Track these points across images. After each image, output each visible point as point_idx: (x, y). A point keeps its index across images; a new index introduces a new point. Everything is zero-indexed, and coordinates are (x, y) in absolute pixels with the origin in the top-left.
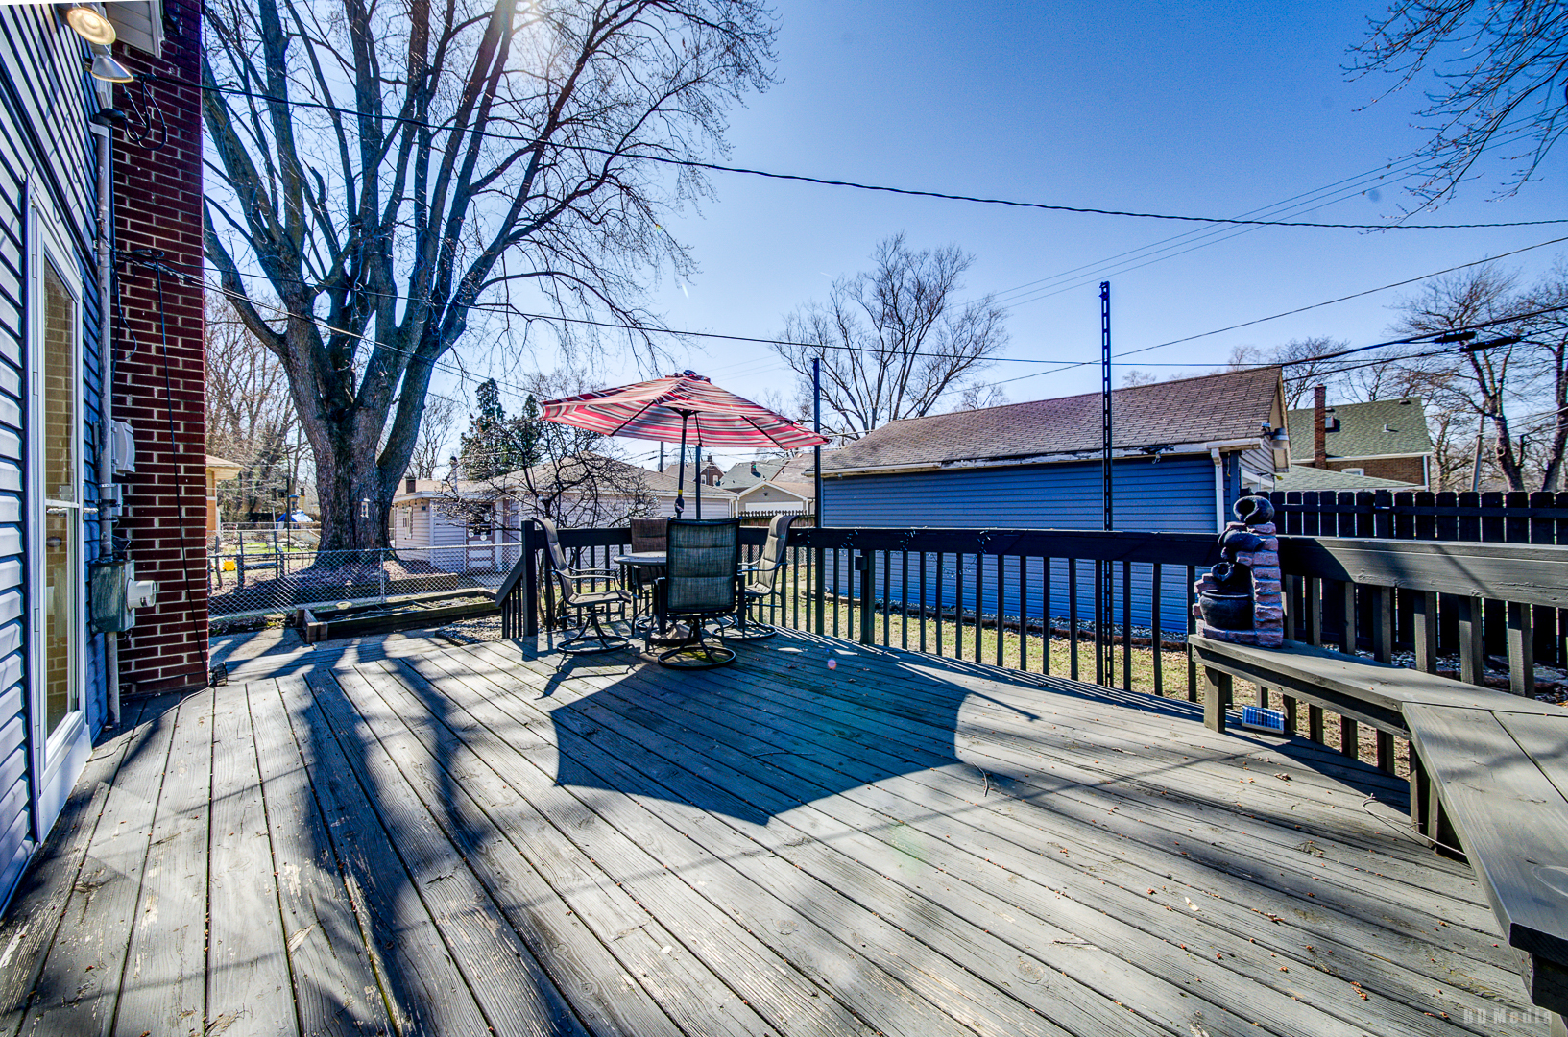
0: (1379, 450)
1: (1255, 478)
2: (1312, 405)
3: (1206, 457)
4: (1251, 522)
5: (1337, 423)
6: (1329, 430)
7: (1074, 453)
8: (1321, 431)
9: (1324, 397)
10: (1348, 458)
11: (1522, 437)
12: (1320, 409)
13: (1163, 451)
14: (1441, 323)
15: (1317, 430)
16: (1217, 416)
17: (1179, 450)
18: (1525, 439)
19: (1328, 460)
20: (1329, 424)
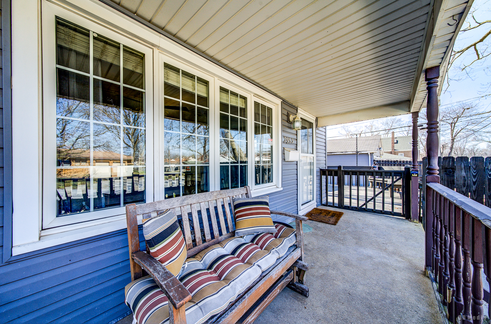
0: (407, 149)
1: (376, 157)
2: (391, 136)
3: (367, 154)
4: (375, 165)
5: (397, 141)
6: (395, 143)
7: (342, 152)
8: (394, 143)
9: (394, 135)
10: (400, 150)
11: (443, 145)
12: (393, 138)
13: (360, 153)
14: (423, 116)
15: (392, 143)
16: (369, 146)
17: (362, 152)
18: (444, 146)
19: (395, 151)
20: (395, 142)
